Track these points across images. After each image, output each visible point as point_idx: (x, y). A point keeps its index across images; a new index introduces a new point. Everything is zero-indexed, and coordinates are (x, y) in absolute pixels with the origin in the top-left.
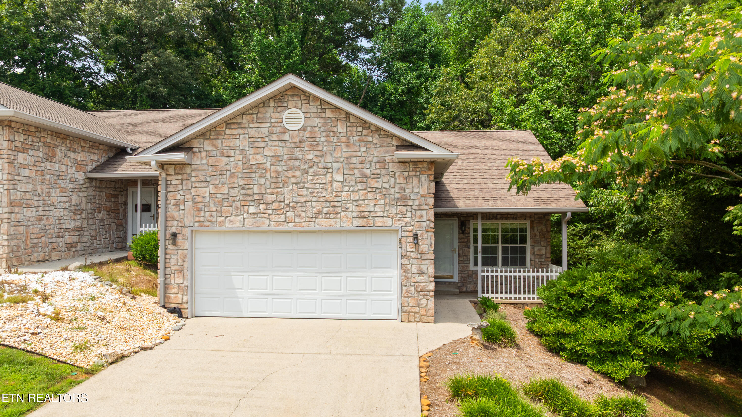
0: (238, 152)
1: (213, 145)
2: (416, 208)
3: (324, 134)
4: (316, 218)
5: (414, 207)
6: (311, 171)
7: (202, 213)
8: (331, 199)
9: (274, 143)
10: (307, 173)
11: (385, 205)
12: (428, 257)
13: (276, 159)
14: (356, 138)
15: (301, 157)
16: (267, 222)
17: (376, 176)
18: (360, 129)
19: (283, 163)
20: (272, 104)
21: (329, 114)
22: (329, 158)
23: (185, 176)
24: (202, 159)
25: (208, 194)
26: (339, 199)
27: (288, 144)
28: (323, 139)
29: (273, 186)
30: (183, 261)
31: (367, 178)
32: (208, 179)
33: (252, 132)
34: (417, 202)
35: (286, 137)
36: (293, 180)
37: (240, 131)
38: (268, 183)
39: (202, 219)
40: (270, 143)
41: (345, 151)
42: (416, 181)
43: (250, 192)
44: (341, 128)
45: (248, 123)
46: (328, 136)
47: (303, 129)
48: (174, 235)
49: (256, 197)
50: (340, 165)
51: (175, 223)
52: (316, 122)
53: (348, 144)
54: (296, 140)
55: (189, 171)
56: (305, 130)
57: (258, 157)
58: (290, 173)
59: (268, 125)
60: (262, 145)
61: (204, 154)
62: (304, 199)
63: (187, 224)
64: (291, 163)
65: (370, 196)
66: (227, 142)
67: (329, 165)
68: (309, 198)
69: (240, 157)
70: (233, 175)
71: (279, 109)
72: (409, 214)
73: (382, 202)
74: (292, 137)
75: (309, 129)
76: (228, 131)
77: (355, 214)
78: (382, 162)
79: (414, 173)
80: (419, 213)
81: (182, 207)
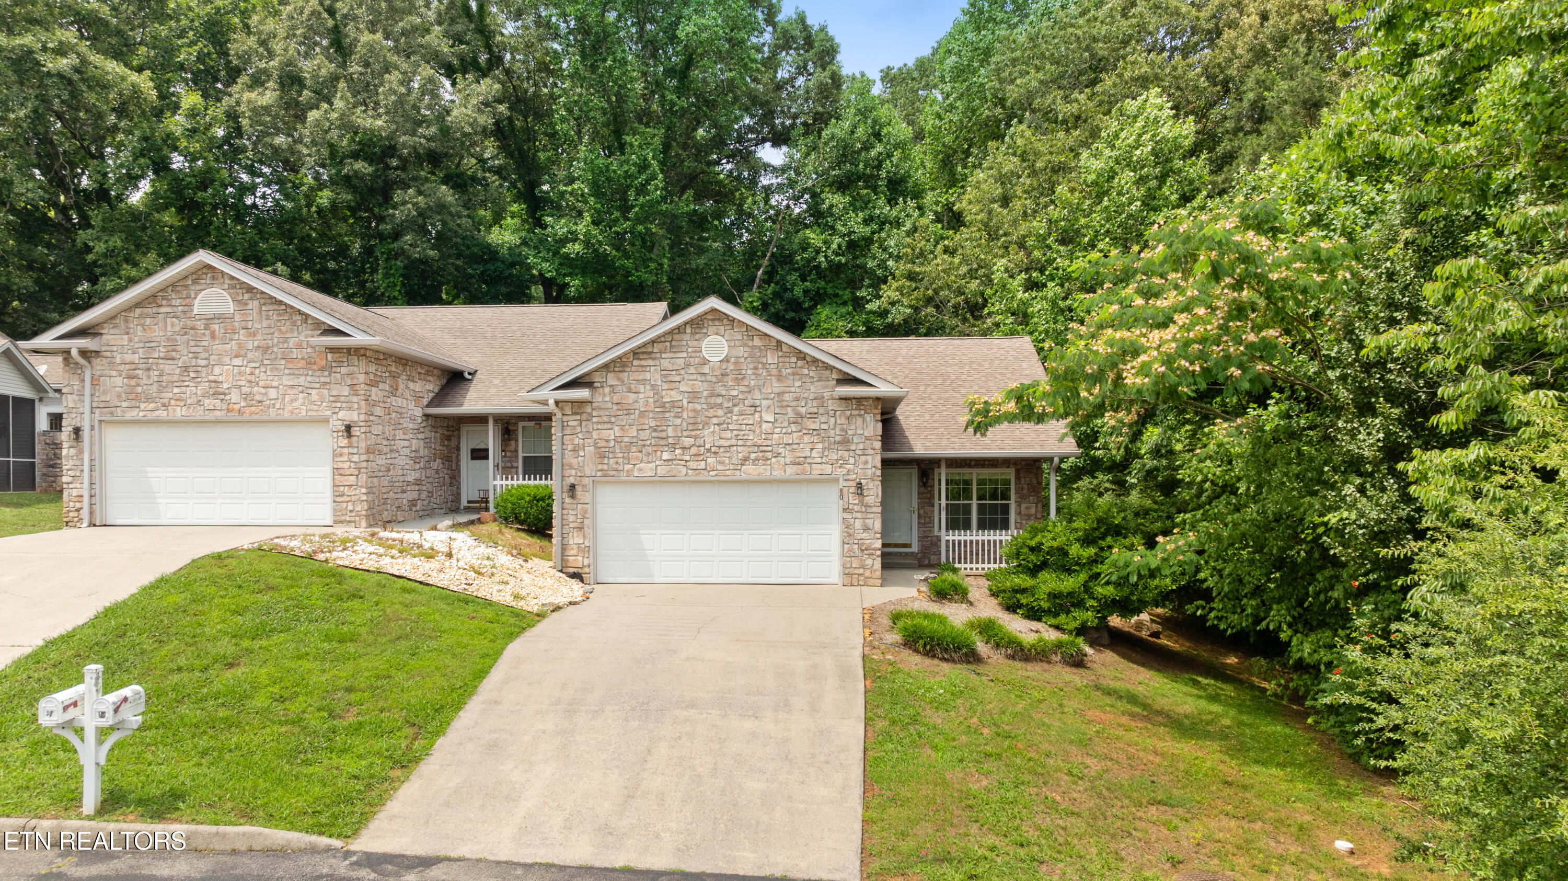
0: (648, 387)
1: (619, 379)
2: (860, 452)
3: (751, 366)
4: (742, 465)
5: (858, 452)
6: (736, 409)
7: (606, 461)
8: (759, 442)
9: (692, 377)
10: (731, 412)
11: (824, 449)
12: (874, 509)
13: (694, 396)
14: (789, 371)
15: (724, 393)
16: (684, 470)
17: (813, 415)
18: (794, 360)
19: (703, 400)
20: (688, 330)
21: (757, 342)
22: (757, 395)
23: (584, 416)
24: (604, 395)
25: (612, 437)
26: (769, 443)
27: (709, 378)
28: (749, 372)
29: (690, 427)
30: (584, 518)
31: (802, 417)
32: (613, 419)
33: (665, 364)
34: (861, 446)
35: (706, 369)
36: (715, 420)
37: (651, 362)
38: (685, 424)
39: (605, 467)
40: (686, 377)
41: (776, 387)
42: (859, 421)
43: (663, 435)
44: (771, 358)
45: (660, 352)
46: (756, 368)
47: (726, 360)
48: (573, 487)
49: (671, 441)
50: (770, 402)
51: (573, 472)
52: (741, 352)
53: (780, 378)
54: (718, 373)
55: (589, 410)
56: (728, 361)
57: (673, 393)
58: (711, 412)
59: (685, 355)
60: (678, 378)
61: (607, 390)
62: (727, 443)
63: (588, 473)
64: (712, 400)
65: (806, 439)
66: (635, 376)
67: (758, 403)
68: (733, 442)
69: (651, 394)
70: (642, 414)
71: (697, 336)
72: (852, 460)
73: (820, 446)
74: (713, 369)
75: (733, 360)
76: (635, 363)
77: (788, 460)
78: (820, 398)
79: (857, 412)
80: (863, 458)
81: (581, 453)
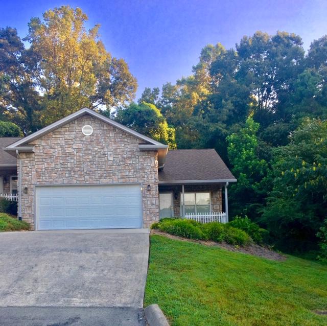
0: (59, 146)
1: (46, 143)
2: (149, 173)
3: (103, 138)
4: (100, 179)
6: (97, 156)
7: (41, 177)
8: (107, 169)
9: (78, 142)
10: (95, 157)
11: (134, 172)
12: (155, 196)
13: (79, 150)
14: (119, 140)
15: (92, 149)
16: (75, 181)
17: (130, 158)
18: (121, 135)
19: (83, 152)
20: (76, 123)
21: (105, 128)
22: (106, 150)
23: (31, 159)
24: (40, 150)
25: (44, 168)
26: (111, 169)
27: (85, 143)
28: (102, 140)
29: (78, 163)
30: (32, 202)
31: (125, 159)
32: (44, 160)
33: (66, 136)
34: (149, 170)
35: (84, 139)
36: (88, 160)
37: (60, 136)
38: (75, 162)
39: (41, 180)
40: (76, 142)
41: (114, 146)
42: (149, 160)
43: (66, 166)
44: (111, 135)
45: (64, 132)
46: (105, 139)
47: (92, 135)
48: (26, 189)
49: (69, 169)
50: (111, 153)
51: (27, 182)
52: (99, 132)
53: (115, 142)
54: (89, 140)
55: (34, 156)
56: (93, 136)
57: (70, 149)
58: (86, 157)
59: (75, 133)
60: (72, 143)
61: (41, 148)
62: (93, 170)
63: (33, 182)
64: (87, 152)
65: (127, 168)
66: (53, 142)
67: (106, 153)
68: (96, 169)
69: (60, 149)
70: (57, 158)
71: (80, 125)
72: (146, 176)
73: (133, 170)
74: (87, 139)
75: (95, 135)
76: (53, 136)
77: (119, 177)
78: (132, 151)
79: (147, 157)
80: (150, 175)
81: (30, 175)
